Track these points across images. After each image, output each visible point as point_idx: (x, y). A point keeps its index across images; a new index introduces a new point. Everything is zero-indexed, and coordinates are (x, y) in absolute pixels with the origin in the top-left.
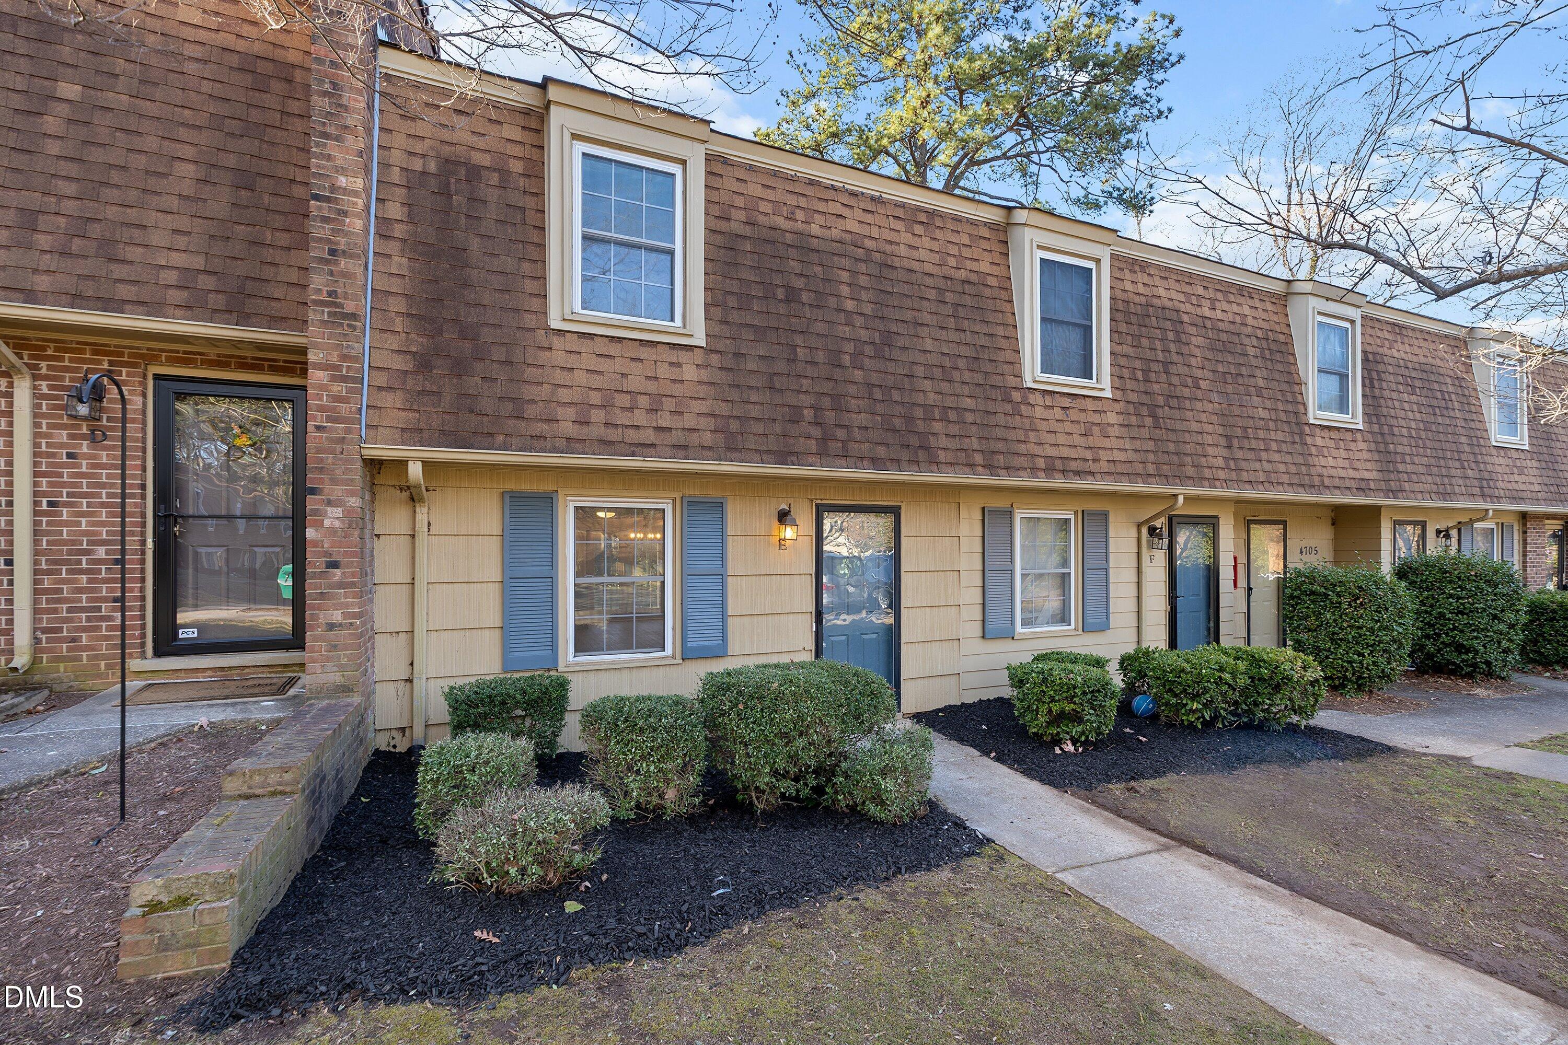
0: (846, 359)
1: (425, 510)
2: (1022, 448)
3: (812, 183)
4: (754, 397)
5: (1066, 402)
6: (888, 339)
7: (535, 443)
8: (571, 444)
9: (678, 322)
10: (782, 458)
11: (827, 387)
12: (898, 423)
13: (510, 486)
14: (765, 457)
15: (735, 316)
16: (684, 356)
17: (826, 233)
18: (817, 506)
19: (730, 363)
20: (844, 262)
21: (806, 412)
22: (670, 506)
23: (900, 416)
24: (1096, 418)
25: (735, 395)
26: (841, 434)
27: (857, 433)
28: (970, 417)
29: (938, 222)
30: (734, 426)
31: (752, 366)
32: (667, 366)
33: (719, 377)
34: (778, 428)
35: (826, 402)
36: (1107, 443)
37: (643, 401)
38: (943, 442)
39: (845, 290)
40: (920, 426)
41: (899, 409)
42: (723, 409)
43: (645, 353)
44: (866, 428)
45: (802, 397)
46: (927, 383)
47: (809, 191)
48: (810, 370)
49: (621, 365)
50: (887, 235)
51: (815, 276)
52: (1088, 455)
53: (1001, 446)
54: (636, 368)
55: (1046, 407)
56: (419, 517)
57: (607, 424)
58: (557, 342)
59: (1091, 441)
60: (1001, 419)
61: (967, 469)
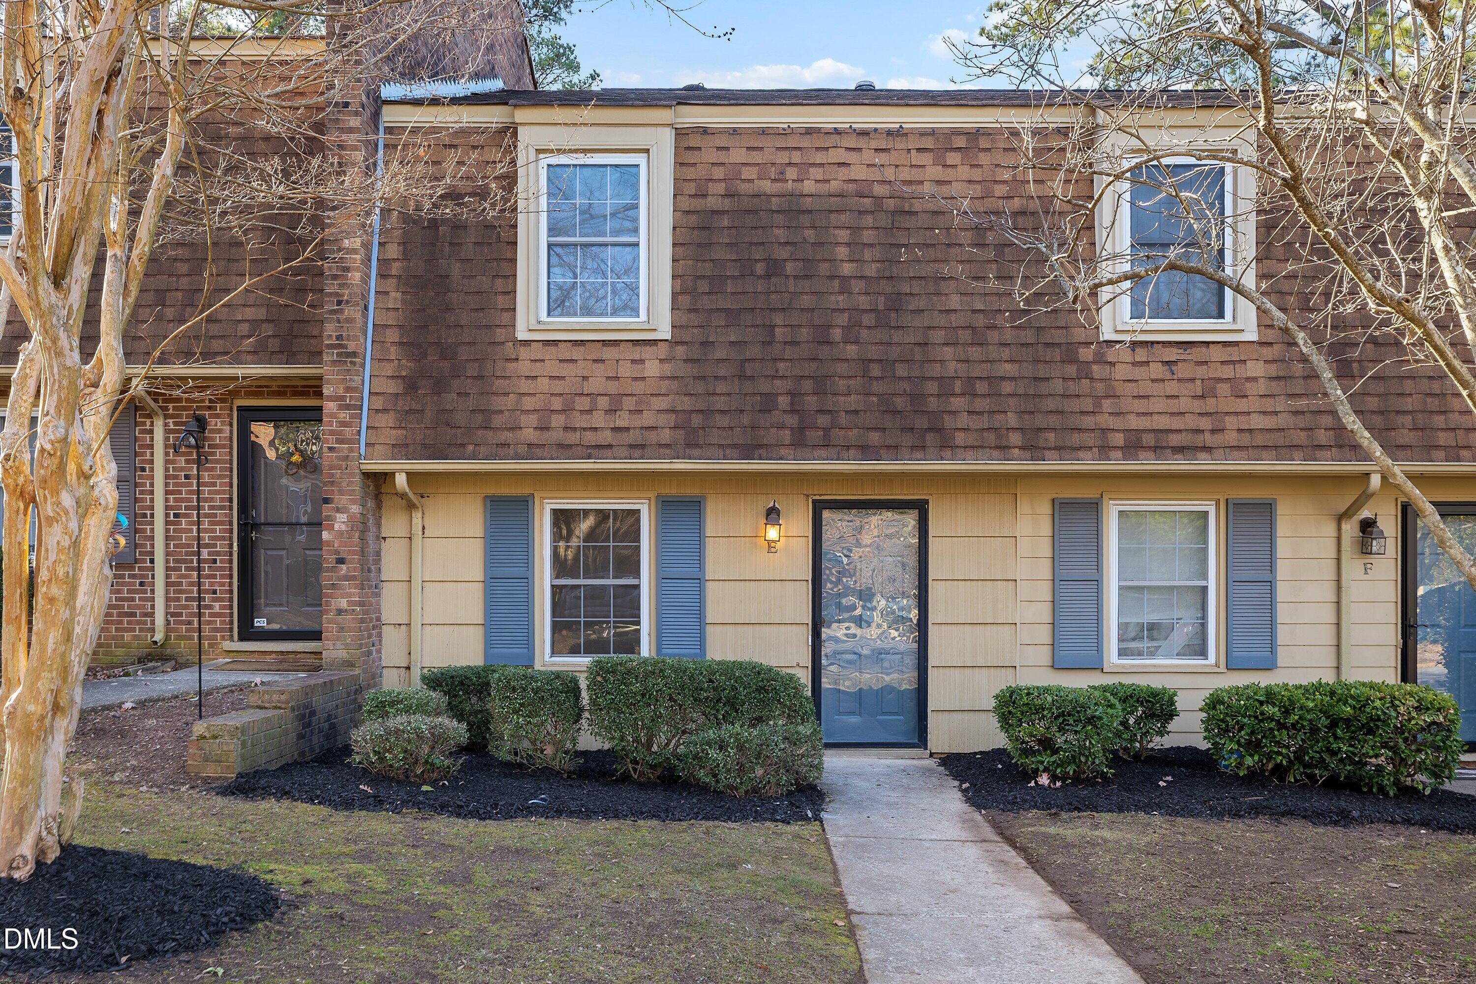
0: (837, 334)
1: (420, 515)
2: (1088, 422)
3: (809, 132)
4: (721, 387)
5: (1172, 354)
6: (896, 302)
7: (501, 451)
8: (533, 450)
9: (643, 317)
10: (748, 451)
11: (810, 368)
12: (900, 402)
13: (492, 491)
14: (728, 451)
15: (706, 302)
16: (647, 352)
17: (824, 188)
18: (815, 502)
19: (696, 353)
20: (844, 218)
21: (781, 399)
22: (646, 507)
23: (905, 394)
24: (1227, 372)
25: (700, 388)
26: (823, 420)
27: (843, 419)
28: (1007, 388)
29: (983, 143)
30: (696, 420)
31: (720, 354)
32: (629, 364)
33: (684, 370)
34: (746, 420)
35: (807, 386)
36: (1242, 405)
37: (603, 403)
38: (963, 420)
39: (842, 252)
40: (933, 404)
41: (906, 386)
42: (686, 403)
43: (609, 353)
44: (856, 412)
45: (778, 383)
46: (948, 352)
47: (805, 143)
48: (789, 352)
49: (581, 369)
50: (905, 174)
51: (805, 241)
52: (1205, 424)
53: (1053, 421)
54: (599, 370)
55: (1135, 364)
56: (414, 521)
57: (566, 428)
58: (523, 352)
59: (1210, 405)
60: (1057, 386)
61: (995, 453)
